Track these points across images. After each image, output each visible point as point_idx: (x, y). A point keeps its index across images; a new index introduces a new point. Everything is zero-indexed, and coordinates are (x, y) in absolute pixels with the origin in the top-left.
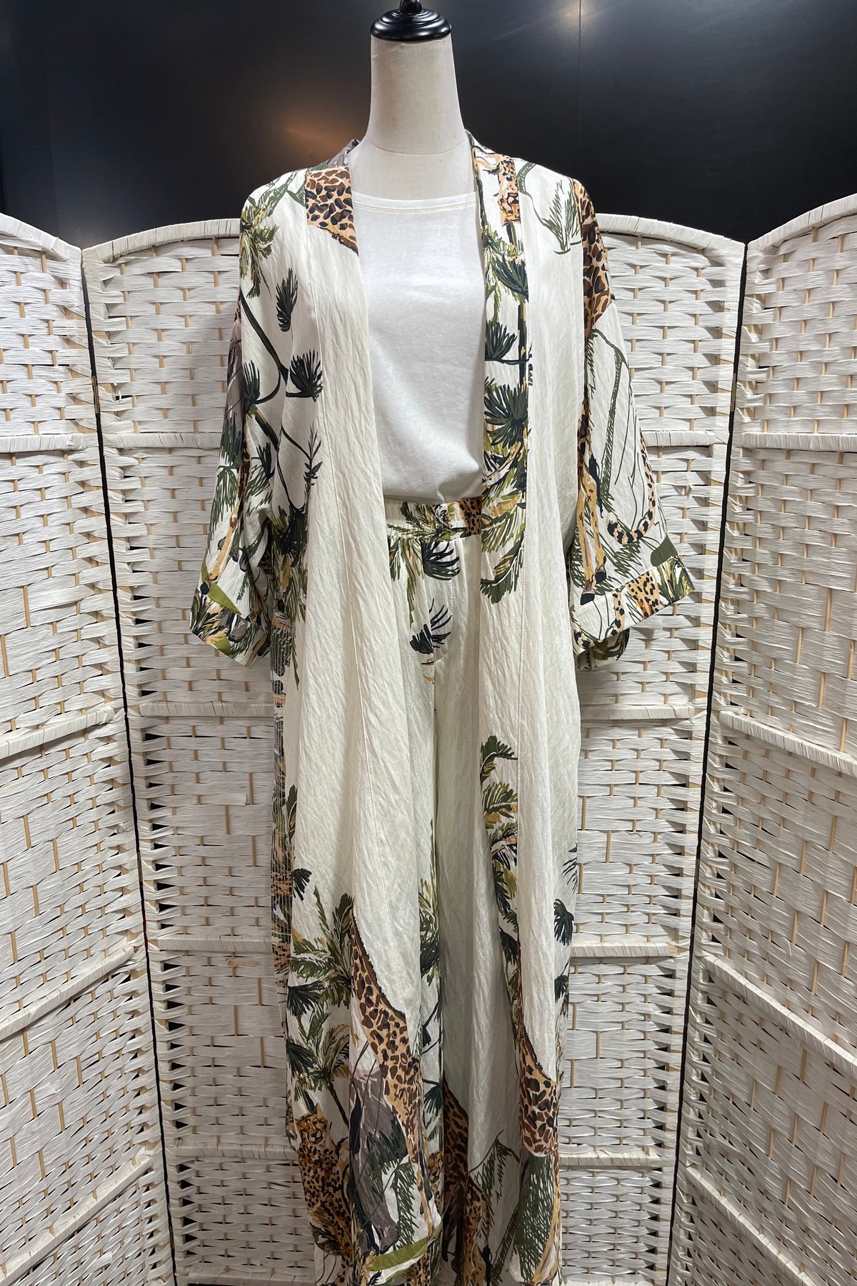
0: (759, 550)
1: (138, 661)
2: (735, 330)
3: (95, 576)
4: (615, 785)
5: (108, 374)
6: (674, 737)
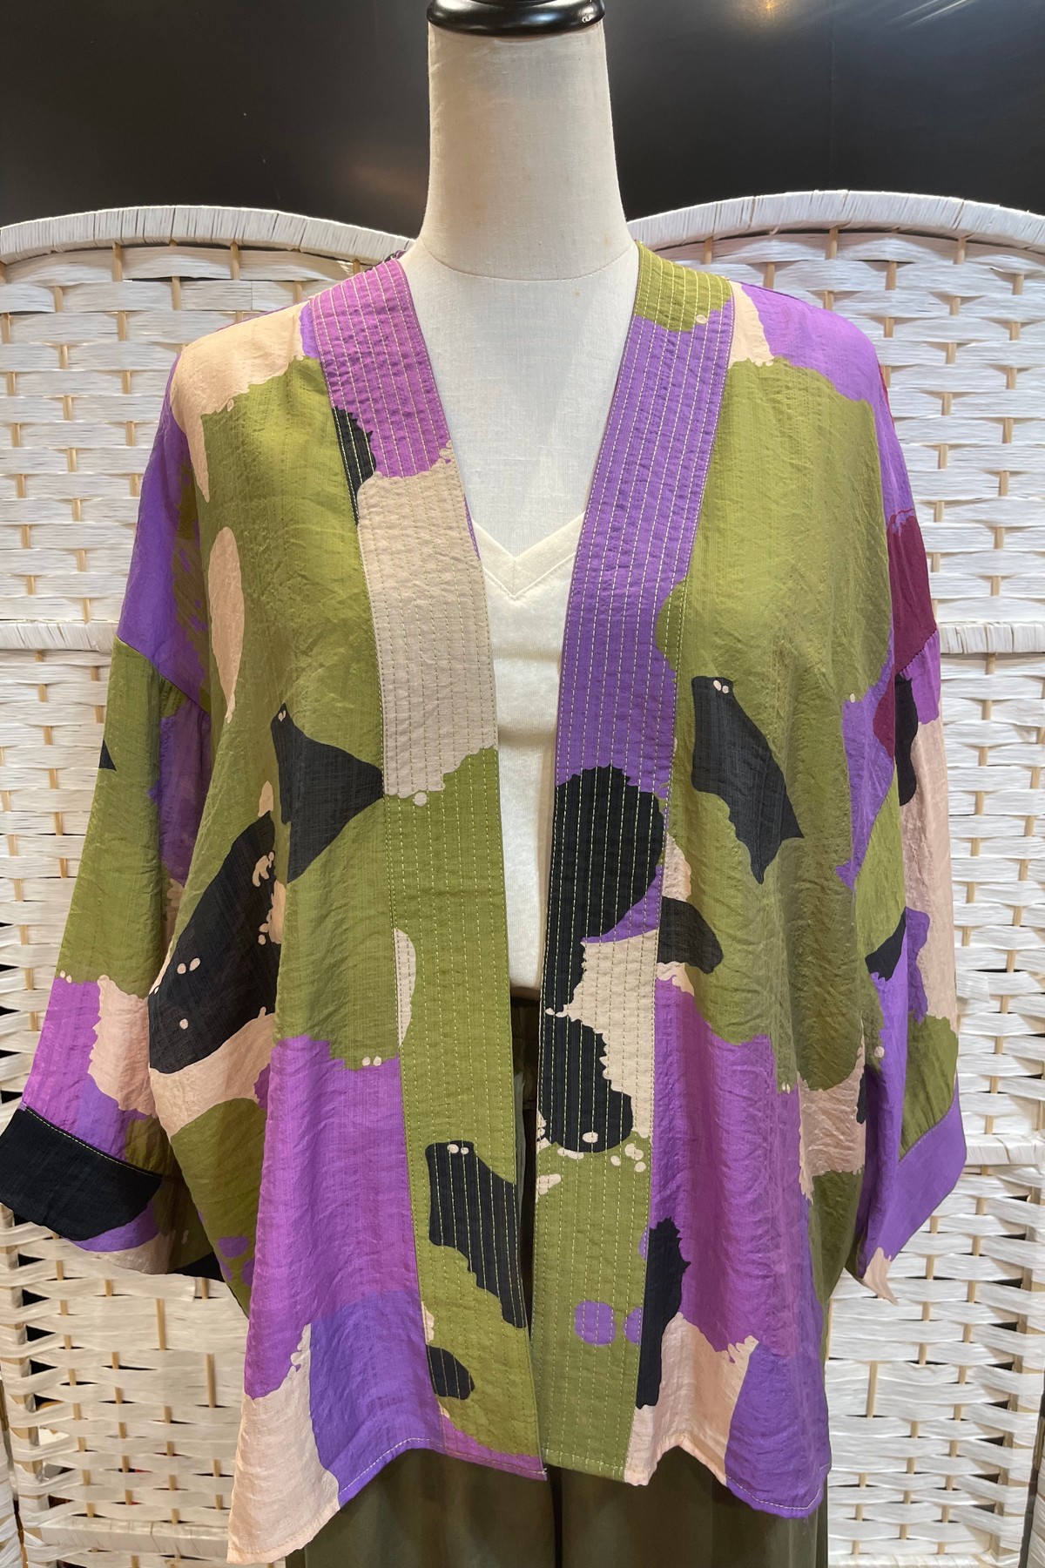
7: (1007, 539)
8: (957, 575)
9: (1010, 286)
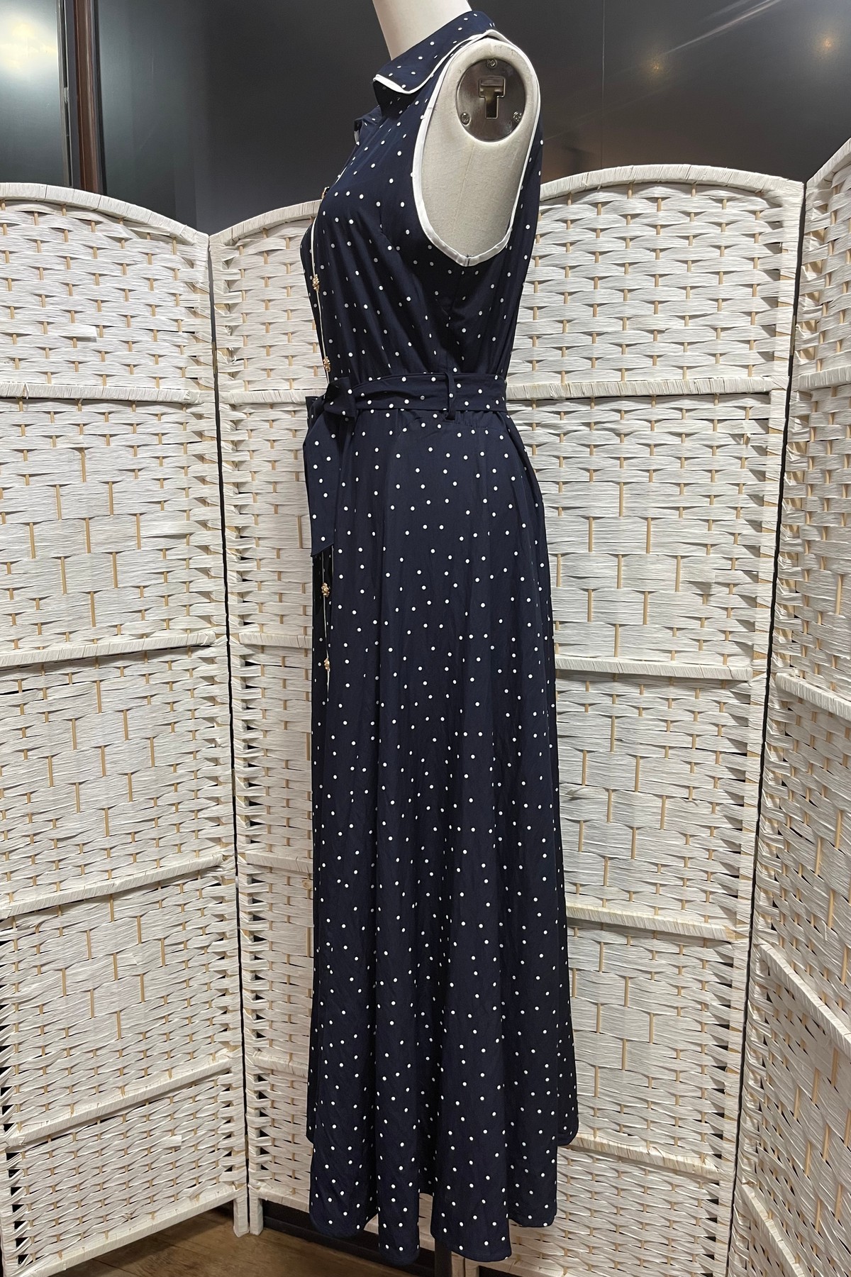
0: (810, 497)
1: (242, 595)
2: (795, 271)
3: (204, 515)
4: (671, 748)
5: (226, 341)
6: (735, 702)
7: (723, 334)
8: (697, 354)
9: (720, 205)
